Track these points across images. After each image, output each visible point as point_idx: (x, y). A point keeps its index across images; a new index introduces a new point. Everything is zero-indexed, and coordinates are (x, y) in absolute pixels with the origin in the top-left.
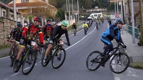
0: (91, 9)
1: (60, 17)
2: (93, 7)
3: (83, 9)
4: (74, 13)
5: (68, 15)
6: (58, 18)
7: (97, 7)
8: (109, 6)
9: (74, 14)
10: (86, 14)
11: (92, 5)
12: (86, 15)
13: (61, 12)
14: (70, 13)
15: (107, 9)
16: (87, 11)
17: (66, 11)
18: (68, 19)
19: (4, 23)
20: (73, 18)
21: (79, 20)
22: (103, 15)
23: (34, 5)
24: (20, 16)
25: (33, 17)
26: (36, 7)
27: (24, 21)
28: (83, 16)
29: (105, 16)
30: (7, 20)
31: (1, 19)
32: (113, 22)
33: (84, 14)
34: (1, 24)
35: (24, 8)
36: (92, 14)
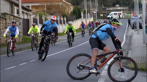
0: (111, 7)
1: (75, 15)
2: (114, 5)
3: (103, 7)
4: (93, 11)
5: (84, 13)
6: (73, 16)
7: (118, 5)
8: (131, 4)
9: (93, 12)
10: (106, 12)
11: (113, 3)
12: (105, 13)
13: (76, 9)
14: (87, 11)
15: (129, 8)
16: (107, 9)
17: (84, 9)
18: (84, 17)
19: (6, 19)
20: (91, 17)
21: (96, 19)
22: (124, 13)
23: (47, 2)
24: (34, 13)
25: (44, 14)
26: (50, 4)
27: (33, 18)
28: (102, 14)
29: (126, 14)
30: (10, 16)
31: (3, 15)
32: (132, 22)
33: (103, 12)
34: (3, 20)
35: (38, 4)
36: (112, 13)
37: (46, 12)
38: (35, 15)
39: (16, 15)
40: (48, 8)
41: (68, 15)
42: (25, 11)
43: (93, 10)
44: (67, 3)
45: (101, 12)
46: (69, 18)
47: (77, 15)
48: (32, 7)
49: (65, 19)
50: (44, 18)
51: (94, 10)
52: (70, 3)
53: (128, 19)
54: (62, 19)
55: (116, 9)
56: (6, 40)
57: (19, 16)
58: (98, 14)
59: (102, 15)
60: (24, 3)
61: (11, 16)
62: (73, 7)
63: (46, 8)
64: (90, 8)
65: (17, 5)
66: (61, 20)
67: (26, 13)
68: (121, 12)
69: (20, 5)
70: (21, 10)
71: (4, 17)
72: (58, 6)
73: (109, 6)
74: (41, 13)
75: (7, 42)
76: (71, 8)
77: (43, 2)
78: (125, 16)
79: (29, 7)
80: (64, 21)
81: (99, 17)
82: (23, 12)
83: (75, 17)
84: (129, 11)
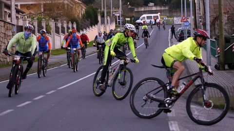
0: (141, 6)
1: (89, 20)
2: (146, 4)
3: (130, 7)
4: (114, 13)
5: (103, 16)
6: (86, 21)
7: (152, 4)
8: (172, 2)
9: (114, 15)
10: (134, 14)
12: (133, 16)
13: (91, 10)
14: (107, 13)
15: (169, 8)
16: (136, 10)
17: (101, 9)
18: (103, 22)
20: (111, 22)
21: (121, 26)
22: (162, 17)
24: (24, 16)
25: (44, 18)
28: (128, 17)
29: (166, 18)
32: (178, 30)
33: (131, 15)
36: (144, 16)
45: (127, 15)
46: (80, 23)
47: (92, 19)
49: (75, 26)
50: (44, 24)
51: (116, 12)
52: (80, 1)
53: (171, 26)
54: (70, 25)
55: (150, 9)
57: (11, 22)
59: (129, 19)
61: (1, 22)
62: (85, 8)
64: (111, 8)
68: (158, 15)
70: (14, 12)
73: (139, 5)
83: (88, 22)
84: (169, 12)
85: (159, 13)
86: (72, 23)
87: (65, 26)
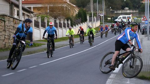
0: (120, 10)
1: (80, 18)
2: (123, 8)
3: (111, 10)
4: (99, 14)
6: (78, 19)
7: (127, 8)
8: (141, 7)
10: (114, 15)
11: (121, 5)
12: (113, 17)
13: (82, 12)
14: (94, 14)
15: (139, 11)
16: (115, 12)
17: (90, 11)
18: (90, 20)
19: (5, 22)
20: (97, 20)
21: (104, 23)
22: (133, 17)
23: (50, 3)
24: (36, 15)
25: (46, 16)
26: (53, 6)
27: (35, 20)
29: (136, 18)
30: (9, 18)
31: (2, 17)
32: (142, 26)
33: (111, 15)
34: (2, 22)
35: (40, 6)
36: (120, 16)
37: (48, 14)
38: (36, 18)
39: (16, 16)
40: (51, 9)
41: (72, 18)
42: (26, 13)
43: (100, 12)
44: (72, 4)
45: (109, 16)
46: (73, 21)
47: (82, 18)
48: (34, 8)
49: (69, 22)
50: (46, 21)
52: (75, 5)
54: (66, 22)
55: (125, 12)
56: (5, 44)
57: (19, 18)
58: (106, 17)
59: (110, 19)
60: (25, 4)
61: (11, 18)
62: (78, 10)
63: (48, 10)
64: (97, 11)
65: (17, 6)
66: (64, 24)
67: (27, 15)
68: (131, 16)
69: (21, 6)
70: (21, 12)
71: (2, 19)
72: (62, 7)
73: (118, 9)
74: (43, 15)
75: (6, 46)
76: (77, 11)
77: (46, 3)
78: (134, 20)
79: (30, 8)
80: (68, 24)
81: (106, 21)
82: (23, 14)
83: (80, 20)
84: (139, 14)
85: (131, 15)
86: (68, 21)
87: (62, 22)
